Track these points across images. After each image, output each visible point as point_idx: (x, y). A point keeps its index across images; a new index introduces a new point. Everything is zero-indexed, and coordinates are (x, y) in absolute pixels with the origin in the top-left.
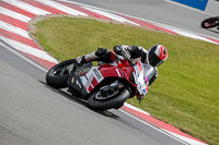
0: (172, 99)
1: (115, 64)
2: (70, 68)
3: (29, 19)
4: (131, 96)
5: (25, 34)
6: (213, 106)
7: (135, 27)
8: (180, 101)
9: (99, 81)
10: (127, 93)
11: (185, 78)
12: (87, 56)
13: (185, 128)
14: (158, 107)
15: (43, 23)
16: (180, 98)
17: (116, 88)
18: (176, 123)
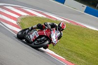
1: (45, 30)
2: (27, 31)
4: (49, 43)
6: (96, 58)
9: (37, 37)
10: (48, 42)
11: (85, 45)
12: (34, 27)
14: (69, 56)
17: (43, 40)
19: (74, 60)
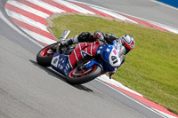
0: (161, 84)
3: (48, 16)
5: (44, 28)
7: (133, 25)
8: (169, 86)
11: (173, 67)
13: (171, 108)
14: (150, 90)
16: (169, 83)
18: (164, 104)
19: (160, 98)
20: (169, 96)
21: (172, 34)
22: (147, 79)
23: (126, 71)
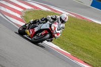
5: (19, 16)
7: (73, 17)
8: (87, 50)
11: (91, 40)
13: (86, 61)
15: (29, 12)
16: (87, 48)
18: (82, 59)
19: (80, 55)
20: (86, 55)
21: (95, 23)
22: (74, 46)
23: (63, 41)
